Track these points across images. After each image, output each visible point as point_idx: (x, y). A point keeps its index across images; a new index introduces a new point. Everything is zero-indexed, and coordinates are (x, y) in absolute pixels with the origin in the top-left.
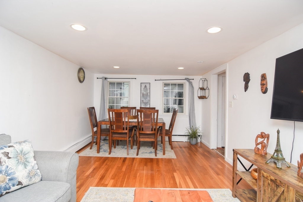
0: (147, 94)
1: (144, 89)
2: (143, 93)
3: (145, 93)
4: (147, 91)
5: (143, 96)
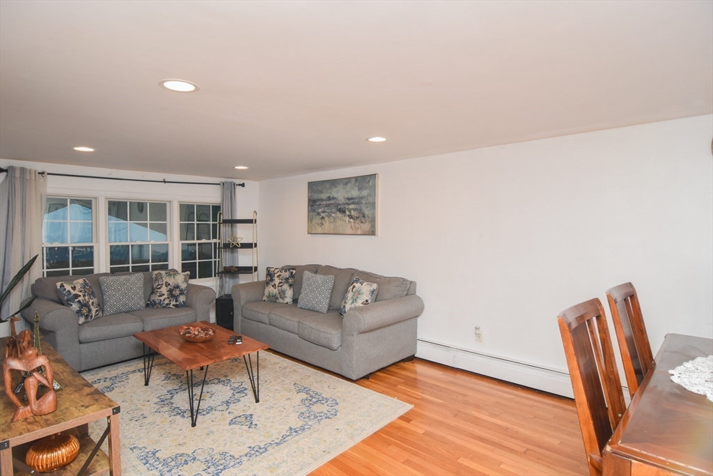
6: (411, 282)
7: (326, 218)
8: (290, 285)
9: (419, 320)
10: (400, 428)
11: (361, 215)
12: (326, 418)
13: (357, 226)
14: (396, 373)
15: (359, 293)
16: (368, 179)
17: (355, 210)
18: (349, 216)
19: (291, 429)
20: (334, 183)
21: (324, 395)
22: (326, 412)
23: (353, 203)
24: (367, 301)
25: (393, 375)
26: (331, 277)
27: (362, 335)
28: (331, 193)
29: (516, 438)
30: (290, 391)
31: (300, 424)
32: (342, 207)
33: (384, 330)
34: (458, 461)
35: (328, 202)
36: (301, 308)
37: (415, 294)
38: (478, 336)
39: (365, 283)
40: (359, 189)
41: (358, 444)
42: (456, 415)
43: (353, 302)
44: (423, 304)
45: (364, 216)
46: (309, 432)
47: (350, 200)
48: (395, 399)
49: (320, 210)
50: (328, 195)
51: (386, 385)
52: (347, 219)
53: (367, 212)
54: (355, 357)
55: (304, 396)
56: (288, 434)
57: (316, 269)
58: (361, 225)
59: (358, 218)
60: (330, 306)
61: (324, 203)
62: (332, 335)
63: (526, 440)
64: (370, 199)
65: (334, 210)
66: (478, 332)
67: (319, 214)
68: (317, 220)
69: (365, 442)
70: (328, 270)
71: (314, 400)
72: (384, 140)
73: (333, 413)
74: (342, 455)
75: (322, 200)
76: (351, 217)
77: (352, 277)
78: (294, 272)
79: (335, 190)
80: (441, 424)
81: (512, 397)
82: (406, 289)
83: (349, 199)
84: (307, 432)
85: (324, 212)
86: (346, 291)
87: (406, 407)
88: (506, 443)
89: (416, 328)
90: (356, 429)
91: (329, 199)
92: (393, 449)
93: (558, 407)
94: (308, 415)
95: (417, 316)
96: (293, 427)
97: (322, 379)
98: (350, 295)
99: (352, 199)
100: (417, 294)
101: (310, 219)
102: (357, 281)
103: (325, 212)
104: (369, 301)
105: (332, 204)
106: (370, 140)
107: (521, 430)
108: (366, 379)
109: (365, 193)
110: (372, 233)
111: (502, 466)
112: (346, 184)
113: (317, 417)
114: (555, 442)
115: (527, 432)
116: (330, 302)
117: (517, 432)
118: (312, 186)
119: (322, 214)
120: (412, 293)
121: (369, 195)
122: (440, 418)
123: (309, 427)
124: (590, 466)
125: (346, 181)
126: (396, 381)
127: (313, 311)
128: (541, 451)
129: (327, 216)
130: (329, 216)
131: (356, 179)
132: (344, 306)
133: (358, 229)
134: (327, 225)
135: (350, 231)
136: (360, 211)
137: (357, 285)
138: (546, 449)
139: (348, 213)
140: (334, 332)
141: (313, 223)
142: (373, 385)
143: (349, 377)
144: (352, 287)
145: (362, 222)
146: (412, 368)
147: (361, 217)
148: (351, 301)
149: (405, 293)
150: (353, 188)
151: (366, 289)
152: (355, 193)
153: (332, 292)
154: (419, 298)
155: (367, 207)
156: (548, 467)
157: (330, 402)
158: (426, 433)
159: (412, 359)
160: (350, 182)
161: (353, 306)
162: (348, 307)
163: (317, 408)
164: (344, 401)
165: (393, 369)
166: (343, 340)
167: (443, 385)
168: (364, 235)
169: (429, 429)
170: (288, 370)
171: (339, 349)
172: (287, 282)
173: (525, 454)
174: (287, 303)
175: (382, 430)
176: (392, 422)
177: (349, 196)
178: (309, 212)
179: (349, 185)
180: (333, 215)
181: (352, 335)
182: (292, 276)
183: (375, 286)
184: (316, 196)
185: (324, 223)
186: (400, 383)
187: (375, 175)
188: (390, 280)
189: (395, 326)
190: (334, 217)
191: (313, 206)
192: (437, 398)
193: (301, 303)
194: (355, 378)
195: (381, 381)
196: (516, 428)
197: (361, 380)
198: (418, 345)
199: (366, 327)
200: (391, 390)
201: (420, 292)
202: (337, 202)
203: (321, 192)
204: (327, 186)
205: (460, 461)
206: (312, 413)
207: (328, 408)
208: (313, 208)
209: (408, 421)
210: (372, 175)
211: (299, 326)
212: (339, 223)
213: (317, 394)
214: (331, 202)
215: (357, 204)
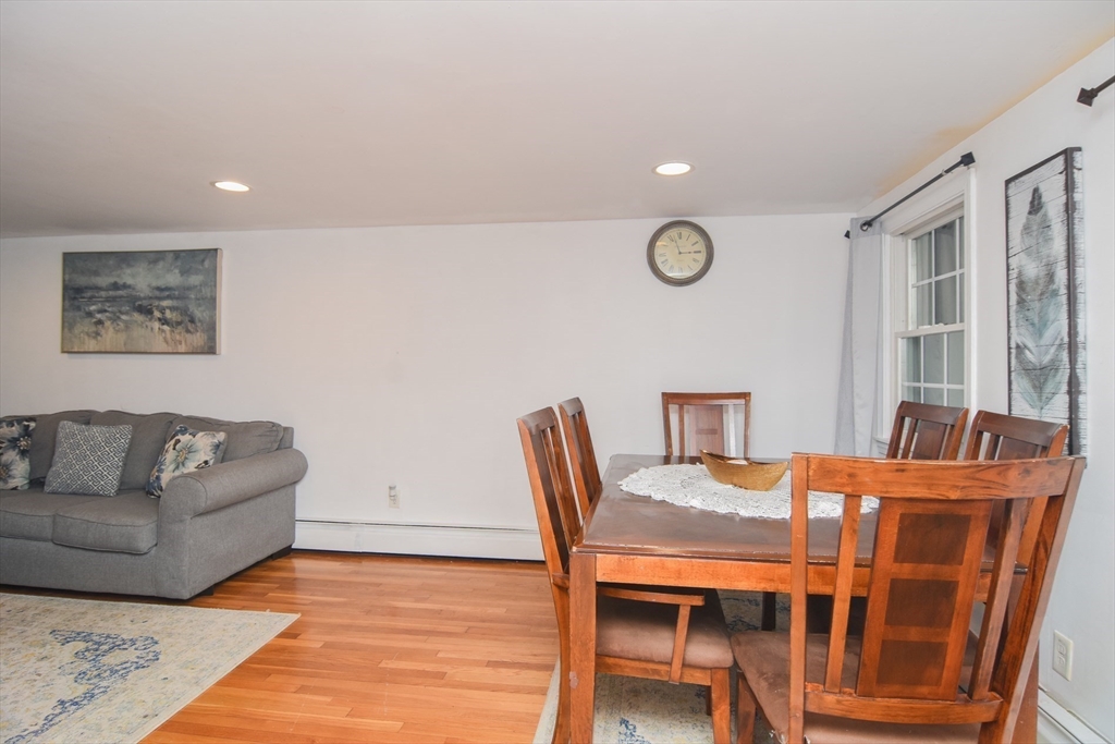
0: (1051, 277)
1: (1027, 229)
2: (1020, 274)
3: (1032, 270)
4: (1048, 240)
5: (1021, 302)
6: (286, 429)
7: (108, 323)
8: (23, 453)
9: (299, 488)
10: (282, 650)
11: (187, 319)
12: (137, 668)
13: (178, 337)
14: (262, 577)
15: (190, 450)
16: (202, 257)
17: (172, 309)
18: (160, 319)
19: (62, 703)
20: (126, 258)
21: (125, 636)
22: (136, 660)
23: (169, 297)
24: (206, 462)
25: (257, 582)
26: (127, 429)
27: (199, 520)
28: (119, 276)
29: (453, 619)
30: (44, 645)
31: (81, 689)
32: (145, 303)
33: (239, 507)
34: (380, 665)
35: (111, 293)
36: (53, 493)
37: (291, 447)
38: (393, 498)
39: (201, 434)
40: (182, 273)
41: (211, 689)
42: (368, 612)
43: (177, 467)
44: (306, 462)
45: (192, 321)
46: (105, 697)
47: (164, 291)
48: (268, 613)
49: (93, 308)
50: (111, 280)
51: (247, 597)
52: (156, 325)
53: (198, 313)
54: (186, 559)
55: (81, 646)
56: (58, 711)
57: (86, 418)
58: (188, 336)
59: (179, 323)
60: (122, 483)
61: (103, 294)
62: (139, 529)
63: (466, 618)
64: (206, 292)
65: (124, 309)
66: (393, 493)
67: (90, 314)
68: (85, 326)
69: (221, 683)
70: (114, 418)
71: (105, 647)
72: (245, 189)
73: (150, 657)
74: (182, 713)
75: (99, 289)
76: (164, 321)
77: (168, 427)
78: (33, 425)
79: (128, 271)
80: (347, 628)
81: (443, 573)
82: (274, 439)
83: (159, 289)
84: (100, 699)
85: (100, 312)
86: (161, 450)
87: (287, 620)
88: (443, 628)
89: (294, 502)
90: (203, 670)
91: (115, 286)
92: (275, 679)
93: (501, 573)
94: (95, 673)
95: (295, 483)
96: (65, 699)
97: (115, 612)
98: (170, 456)
99: (167, 289)
100: (294, 447)
101: (67, 325)
102: (183, 431)
103: (106, 311)
104: (211, 463)
105: (121, 297)
106: (217, 185)
107: (459, 608)
108: (207, 596)
109: (195, 280)
110: (210, 349)
111: (440, 655)
112: (155, 262)
113: (117, 671)
114: (500, 611)
115: (467, 609)
116: (123, 475)
117: (454, 612)
118: (71, 260)
119: (99, 316)
120: (288, 445)
121: (204, 284)
122: (346, 621)
123: (102, 690)
124: (554, 587)
125: (156, 257)
126: (264, 588)
127: (84, 494)
128: (487, 625)
129: (110, 319)
130: (115, 319)
131: (177, 254)
132: (158, 478)
133: (180, 343)
134: (110, 335)
135: (163, 347)
136: (184, 311)
137: (185, 438)
138: (491, 621)
139: (157, 314)
140: (141, 522)
141: (76, 331)
142: (222, 601)
143: (175, 595)
144: (173, 442)
145: (188, 331)
146: (288, 565)
147: (187, 321)
148: (172, 467)
149: (276, 446)
150: (169, 271)
151: (203, 445)
152: (173, 279)
153: (127, 456)
154: (299, 454)
155: (200, 305)
156: (496, 640)
157: (139, 644)
158: (326, 645)
159: (288, 552)
160: (163, 259)
161: (177, 473)
162: (165, 478)
163: (112, 659)
164: (170, 635)
165: (256, 572)
166: (160, 532)
167: (343, 579)
168: (193, 353)
169: (329, 638)
170: (30, 613)
171: (153, 552)
172: (14, 448)
173: (467, 633)
174: (15, 489)
175: (251, 660)
176: (267, 645)
177: (161, 283)
178: (64, 310)
179: (161, 264)
180: (124, 317)
181: (181, 521)
182: (27, 432)
183: (221, 436)
184: (82, 281)
185: (103, 332)
186: (272, 590)
187: (216, 250)
188: (247, 427)
189: (259, 500)
190: (125, 322)
191: (75, 298)
192: (336, 596)
193: (53, 483)
194: (186, 595)
195: (238, 593)
196: (452, 607)
197: (198, 599)
198: (297, 530)
199: (209, 502)
200: (260, 602)
201: (299, 443)
202: (134, 293)
203: (96, 273)
204: (111, 262)
205: (382, 665)
206: (105, 668)
207: (138, 653)
208: (76, 303)
209: (295, 636)
210: (209, 250)
211: (54, 523)
212: (137, 332)
213: (108, 637)
214: (120, 293)
215: (177, 298)
